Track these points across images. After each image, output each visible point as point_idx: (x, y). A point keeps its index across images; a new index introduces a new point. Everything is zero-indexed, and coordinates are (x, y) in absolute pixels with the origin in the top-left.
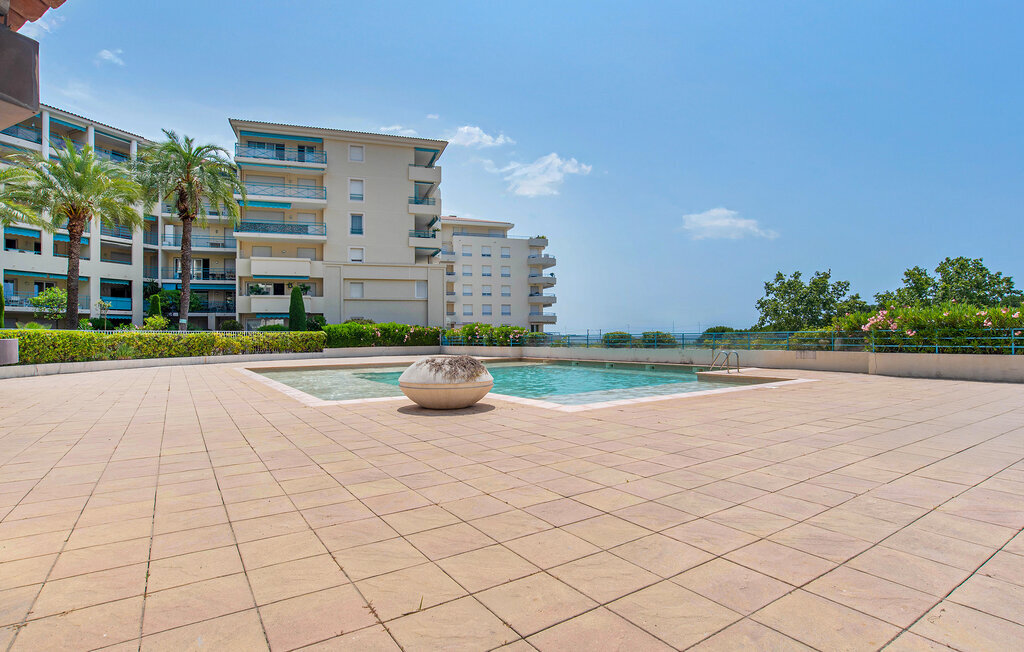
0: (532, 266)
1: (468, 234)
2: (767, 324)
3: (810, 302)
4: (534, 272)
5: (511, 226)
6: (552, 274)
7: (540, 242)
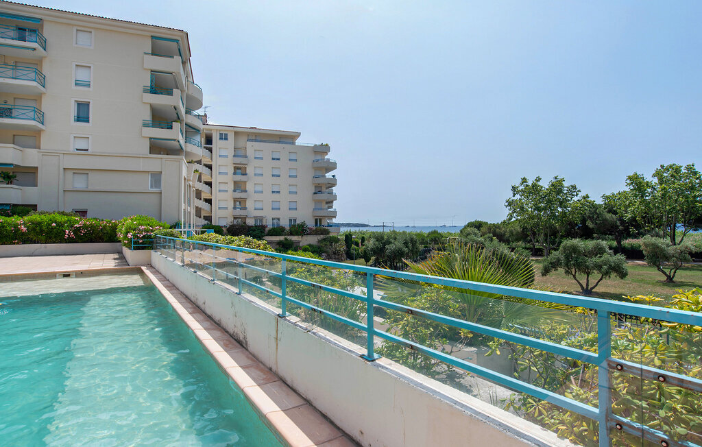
0: (316, 169)
1: (261, 141)
2: (514, 219)
3: (549, 201)
4: (318, 174)
5: (298, 135)
6: (334, 176)
7: (323, 149)
